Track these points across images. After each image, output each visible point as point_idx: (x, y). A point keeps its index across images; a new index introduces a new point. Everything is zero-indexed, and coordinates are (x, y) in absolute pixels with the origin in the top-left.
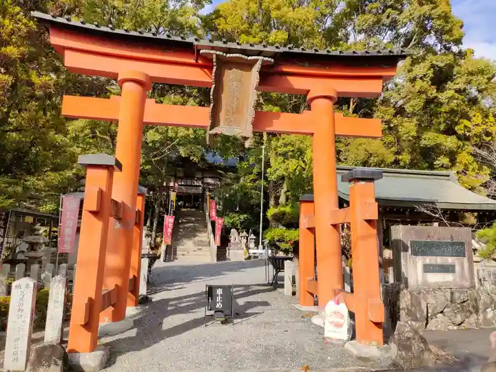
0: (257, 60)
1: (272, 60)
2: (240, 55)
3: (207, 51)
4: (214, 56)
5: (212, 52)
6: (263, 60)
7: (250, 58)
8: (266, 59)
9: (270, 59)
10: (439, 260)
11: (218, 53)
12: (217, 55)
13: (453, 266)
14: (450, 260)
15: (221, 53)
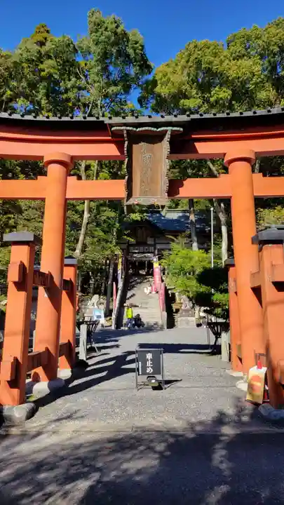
0: (166, 131)
1: (181, 129)
2: (150, 128)
3: (118, 128)
4: (125, 132)
5: (122, 128)
6: (172, 131)
7: (159, 129)
8: (175, 129)
9: (178, 129)
11: (128, 128)
12: (127, 131)
15: (131, 128)
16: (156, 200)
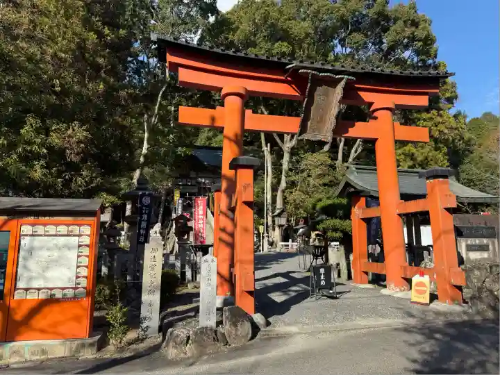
0: (343, 78)
1: (355, 79)
2: (331, 74)
3: (305, 71)
4: (310, 75)
5: (309, 71)
6: (348, 79)
7: (337, 77)
8: (350, 77)
9: (352, 78)
10: (477, 241)
11: (313, 72)
12: (312, 74)
13: (488, 246)
14: (485, 241)
15: (316, 73)
16: (322, 137)
